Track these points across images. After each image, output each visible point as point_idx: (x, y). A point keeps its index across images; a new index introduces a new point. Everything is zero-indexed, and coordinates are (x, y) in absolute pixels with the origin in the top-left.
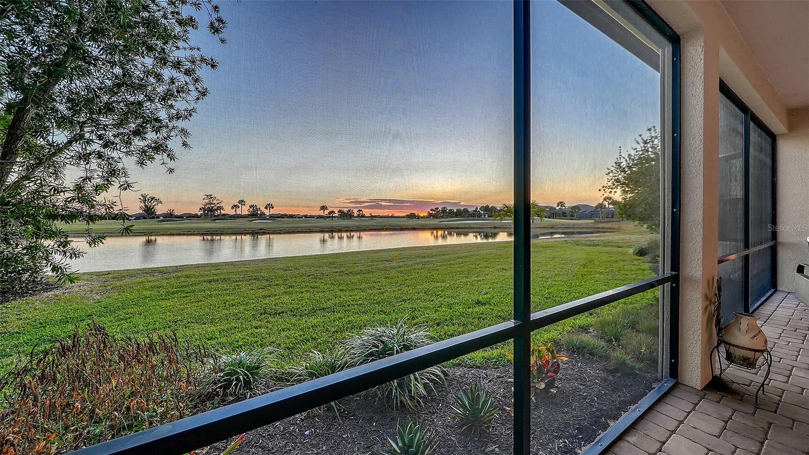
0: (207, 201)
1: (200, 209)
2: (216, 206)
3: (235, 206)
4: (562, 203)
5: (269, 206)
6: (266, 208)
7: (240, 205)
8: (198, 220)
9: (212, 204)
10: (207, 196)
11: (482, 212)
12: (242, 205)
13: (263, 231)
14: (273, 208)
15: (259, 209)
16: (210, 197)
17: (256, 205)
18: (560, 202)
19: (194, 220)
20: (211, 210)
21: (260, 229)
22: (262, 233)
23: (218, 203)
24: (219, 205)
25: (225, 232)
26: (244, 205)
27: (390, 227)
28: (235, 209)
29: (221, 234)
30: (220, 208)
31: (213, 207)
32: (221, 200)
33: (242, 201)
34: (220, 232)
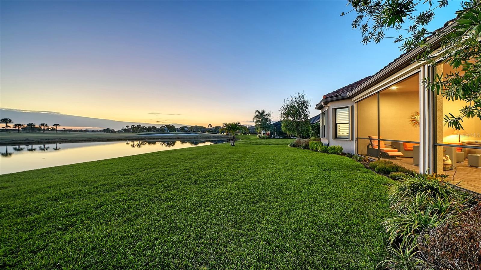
11: (166, 129)
27: (80, 139)
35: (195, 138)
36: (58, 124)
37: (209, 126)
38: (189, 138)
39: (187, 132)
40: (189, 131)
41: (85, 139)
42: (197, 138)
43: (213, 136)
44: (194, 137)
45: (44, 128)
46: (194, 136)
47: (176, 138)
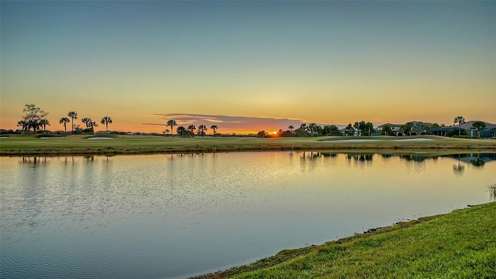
0: (28, 113)
1: (19, 123)
2: (40, 119)
3: (64, 119)
4: (461, 118)
5: (106, 120)
6: (103, 122)
7: (70, 119)
8: (19, 137)
9: (35, 116)
10: (29, 106)
11: (357, 130)
12: (73, 118)
13: (113, 151)
14: (111, 122)
15: (94, 123)
16: (32, 107)
17: (89, 119)
18: (459, 118)
19: (12, 137)
20: (34, 124)
21: (109, 148)
22: (112, 153)
23: (42, 116)
24: (43, 118)
25: (61, 152)
26: (76, 118)
27: (249, 147)
28: (64, 124)
29: (46, 154)
30: (44, 122)
31: (36, 121)
32: (46, 111)
33: (73, 113)
34: (55, 152)
35: (433, 148)
36: (216, 125)
37: (455, 122)
38: (421, 148)
39: (395, 135)
40: (400, 134)
41: (254, 147)
42: (439, 148)
43: (480, 145)
44: (429, 146)
45: (203, 131)
46: (428, 144)
47: (391, 148)
